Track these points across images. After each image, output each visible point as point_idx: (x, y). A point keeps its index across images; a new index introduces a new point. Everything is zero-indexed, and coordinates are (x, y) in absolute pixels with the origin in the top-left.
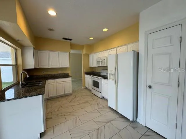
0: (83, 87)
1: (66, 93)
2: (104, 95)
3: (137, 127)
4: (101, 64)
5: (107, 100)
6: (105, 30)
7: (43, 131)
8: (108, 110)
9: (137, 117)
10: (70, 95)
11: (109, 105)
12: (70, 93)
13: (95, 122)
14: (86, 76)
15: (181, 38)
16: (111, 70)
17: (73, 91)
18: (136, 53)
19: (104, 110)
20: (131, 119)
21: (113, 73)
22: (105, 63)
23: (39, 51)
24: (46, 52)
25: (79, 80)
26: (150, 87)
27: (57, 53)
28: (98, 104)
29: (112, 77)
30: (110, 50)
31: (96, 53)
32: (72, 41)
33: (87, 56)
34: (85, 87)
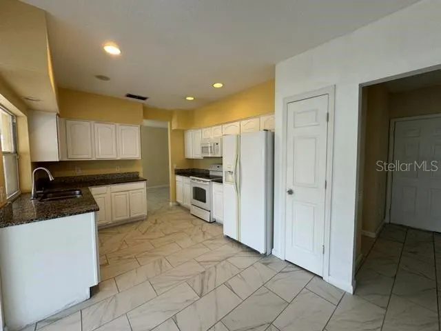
0: (171, 203)
1: (133, 216)
2: (216, 216)
3: (270, 263)
4: (211, 152)
5: (221, 225)
6: (218, 85)
7: (96, 284)
8: (224, 241)
9: (272, 247)
10: (143, 220)
11: (226, 233)
12: (143, 216)
13: (199, 262)
14: (179, 178)
15: (328, 114)
16: (228, 164)
17: (148, 212)
18: (270, 134)
19: (216, 242)
20: (262, 251)
21: (232, 169)
22: (218, 150)
23: (69, 122)
24: (87, 124)
25: (160, 188)
26: (290, 192)
27: (112, 127)
28: (204, 234)
29: (231, 177)
30: (229, 124)
31: (200, 128)
32: (147, 100)
33: (181, 133)
34: (175, 203)
